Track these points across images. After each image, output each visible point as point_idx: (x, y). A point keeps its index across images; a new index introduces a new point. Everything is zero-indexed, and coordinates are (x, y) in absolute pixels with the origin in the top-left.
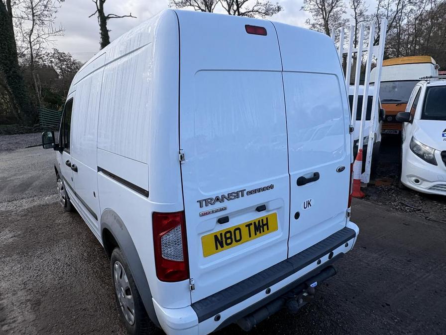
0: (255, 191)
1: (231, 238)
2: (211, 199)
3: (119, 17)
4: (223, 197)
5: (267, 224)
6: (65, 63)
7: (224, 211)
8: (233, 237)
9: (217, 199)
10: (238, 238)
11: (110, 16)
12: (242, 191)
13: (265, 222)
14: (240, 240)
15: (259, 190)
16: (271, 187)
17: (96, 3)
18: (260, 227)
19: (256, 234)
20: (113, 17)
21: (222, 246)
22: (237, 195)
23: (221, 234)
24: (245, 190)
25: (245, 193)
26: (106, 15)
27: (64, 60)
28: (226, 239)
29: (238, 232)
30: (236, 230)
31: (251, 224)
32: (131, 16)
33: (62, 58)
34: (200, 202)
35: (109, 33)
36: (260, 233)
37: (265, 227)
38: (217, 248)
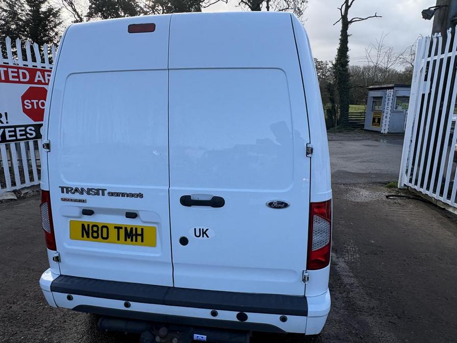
0: (118, 194)
1: (97, 232)
2: (72, 189)
3: (363, 19)
4: (82, 189)
5: (142, 235)
6: (322, 71)
7: (83, 203)
8: (100, 232)
9: (76, 190)
10: (105, 235)
11: (353, 20)
12: (103, 190)
13: (139, 232)
14: (107, 238)
15: (123, 195)
16: (141, 196)
17: (341, 9)
18: (132, 235)
19: (126, 240)
20: (356, 21)
21: (88, 237)
22: (97, 192)
23: (88, 225)
24: (106, 190)
25: (106, 192)
26: (349, 20)
27: (321, 69)
28: (93, 232)
29: (105, 230)
30: (103, 227)
31: (121, 228)
32: (376, 16)
33: (319, 67)
34: (62, 188)
35: (349, 38)
36: (132, 240)
37: (139, 238)
38: (83, 236)
